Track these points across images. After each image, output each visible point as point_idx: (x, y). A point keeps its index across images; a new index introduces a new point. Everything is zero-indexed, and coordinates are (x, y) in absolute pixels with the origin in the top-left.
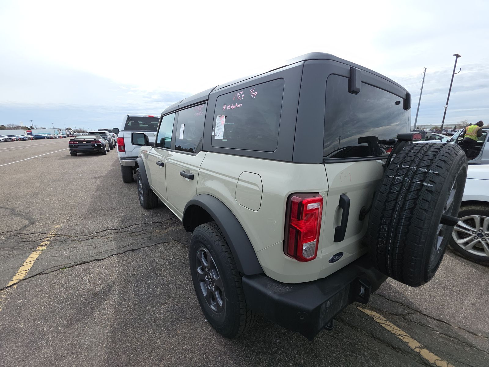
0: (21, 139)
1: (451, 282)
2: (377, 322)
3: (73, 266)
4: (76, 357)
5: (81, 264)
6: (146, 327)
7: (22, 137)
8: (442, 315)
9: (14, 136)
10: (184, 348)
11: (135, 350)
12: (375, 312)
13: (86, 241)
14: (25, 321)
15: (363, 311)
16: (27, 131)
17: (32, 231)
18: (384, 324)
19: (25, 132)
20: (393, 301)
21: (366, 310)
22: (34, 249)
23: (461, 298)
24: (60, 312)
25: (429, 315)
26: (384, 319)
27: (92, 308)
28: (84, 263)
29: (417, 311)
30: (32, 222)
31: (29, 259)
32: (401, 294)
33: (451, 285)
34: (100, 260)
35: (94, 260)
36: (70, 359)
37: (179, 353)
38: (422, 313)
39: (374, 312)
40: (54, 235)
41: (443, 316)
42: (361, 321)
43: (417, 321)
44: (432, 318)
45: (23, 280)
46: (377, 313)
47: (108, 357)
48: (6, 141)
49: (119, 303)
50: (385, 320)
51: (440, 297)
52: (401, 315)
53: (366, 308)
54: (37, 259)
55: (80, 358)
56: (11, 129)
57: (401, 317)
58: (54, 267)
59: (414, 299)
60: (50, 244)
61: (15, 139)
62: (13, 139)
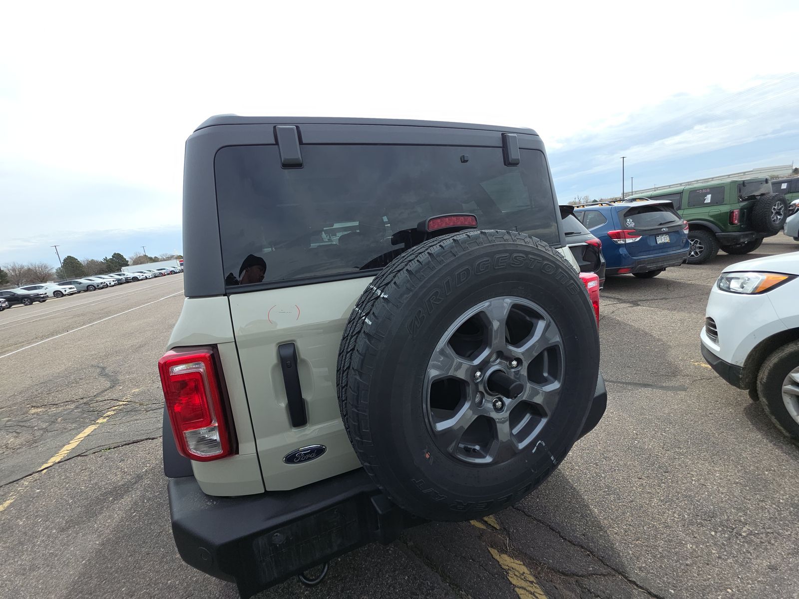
0: (172, 273)
1: (745, 514)
2: (511, 583)
3: (119, 446)
4: (49, 571)
5: (129, 444)
6: (144, 542)
7: (173, 269)
8: (674, 586)
9: (164, 269)
10: (169, 582)
11: (112, 574)
12: (522, 563)
13: (155, 411)
14: (27, 517)
15: (497, 557)
16: (180, 261)
17: (106, 398)
18: (525, 589)
19: (178, 262)
20: (574, 544)
21: (505, 557)
22: (93, 422)
23: (750, 552)
24: (67, 509)
25: (641, 585)
26: (532, 578)
27: (102, 508)
28: (133, 443)
29: (619, 571)
30: (114, 383)
31: (79, 437)
32: (601, 530)
33: (740, 521)
34: (153, 439)
35: (147, 439)
36: (42, 572)
37: (158, 589)
38: (626, 578)
39: (519, 562)
40: (124, 403)
41: (674, 590)
42: (479, 576)
43: (604, 592)
44: (647, 590)
45: (59, 462)
46: (524, 564)
47: (80, 578)
48: (156, 277)
49: (136, 503)
50: (532, 582)
51: (694, 547)
52: (574, 575)
53: (506, 552)
54: (88, 435)
55: (52, 572)
56: (164, 260)
57: (572, 580)
58: (98, 447)
59: (625, 544)
60: (115, 414)
61: (166, 273)
62: (163, 273)
